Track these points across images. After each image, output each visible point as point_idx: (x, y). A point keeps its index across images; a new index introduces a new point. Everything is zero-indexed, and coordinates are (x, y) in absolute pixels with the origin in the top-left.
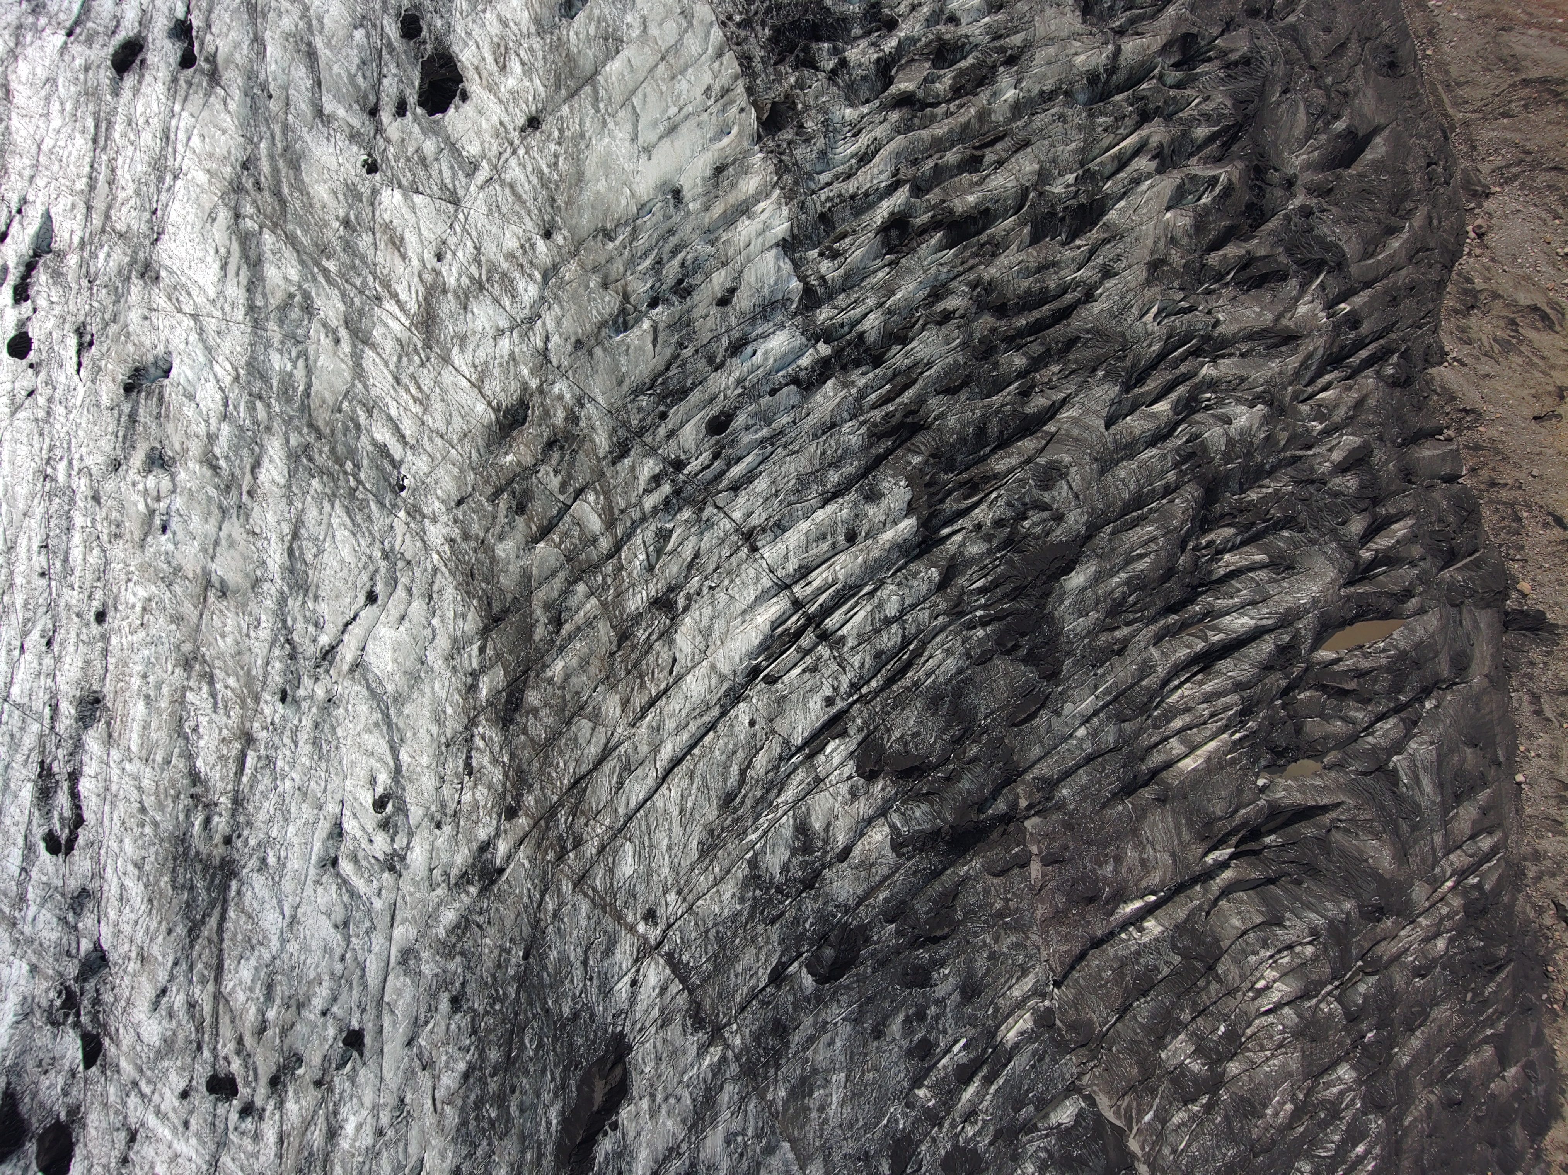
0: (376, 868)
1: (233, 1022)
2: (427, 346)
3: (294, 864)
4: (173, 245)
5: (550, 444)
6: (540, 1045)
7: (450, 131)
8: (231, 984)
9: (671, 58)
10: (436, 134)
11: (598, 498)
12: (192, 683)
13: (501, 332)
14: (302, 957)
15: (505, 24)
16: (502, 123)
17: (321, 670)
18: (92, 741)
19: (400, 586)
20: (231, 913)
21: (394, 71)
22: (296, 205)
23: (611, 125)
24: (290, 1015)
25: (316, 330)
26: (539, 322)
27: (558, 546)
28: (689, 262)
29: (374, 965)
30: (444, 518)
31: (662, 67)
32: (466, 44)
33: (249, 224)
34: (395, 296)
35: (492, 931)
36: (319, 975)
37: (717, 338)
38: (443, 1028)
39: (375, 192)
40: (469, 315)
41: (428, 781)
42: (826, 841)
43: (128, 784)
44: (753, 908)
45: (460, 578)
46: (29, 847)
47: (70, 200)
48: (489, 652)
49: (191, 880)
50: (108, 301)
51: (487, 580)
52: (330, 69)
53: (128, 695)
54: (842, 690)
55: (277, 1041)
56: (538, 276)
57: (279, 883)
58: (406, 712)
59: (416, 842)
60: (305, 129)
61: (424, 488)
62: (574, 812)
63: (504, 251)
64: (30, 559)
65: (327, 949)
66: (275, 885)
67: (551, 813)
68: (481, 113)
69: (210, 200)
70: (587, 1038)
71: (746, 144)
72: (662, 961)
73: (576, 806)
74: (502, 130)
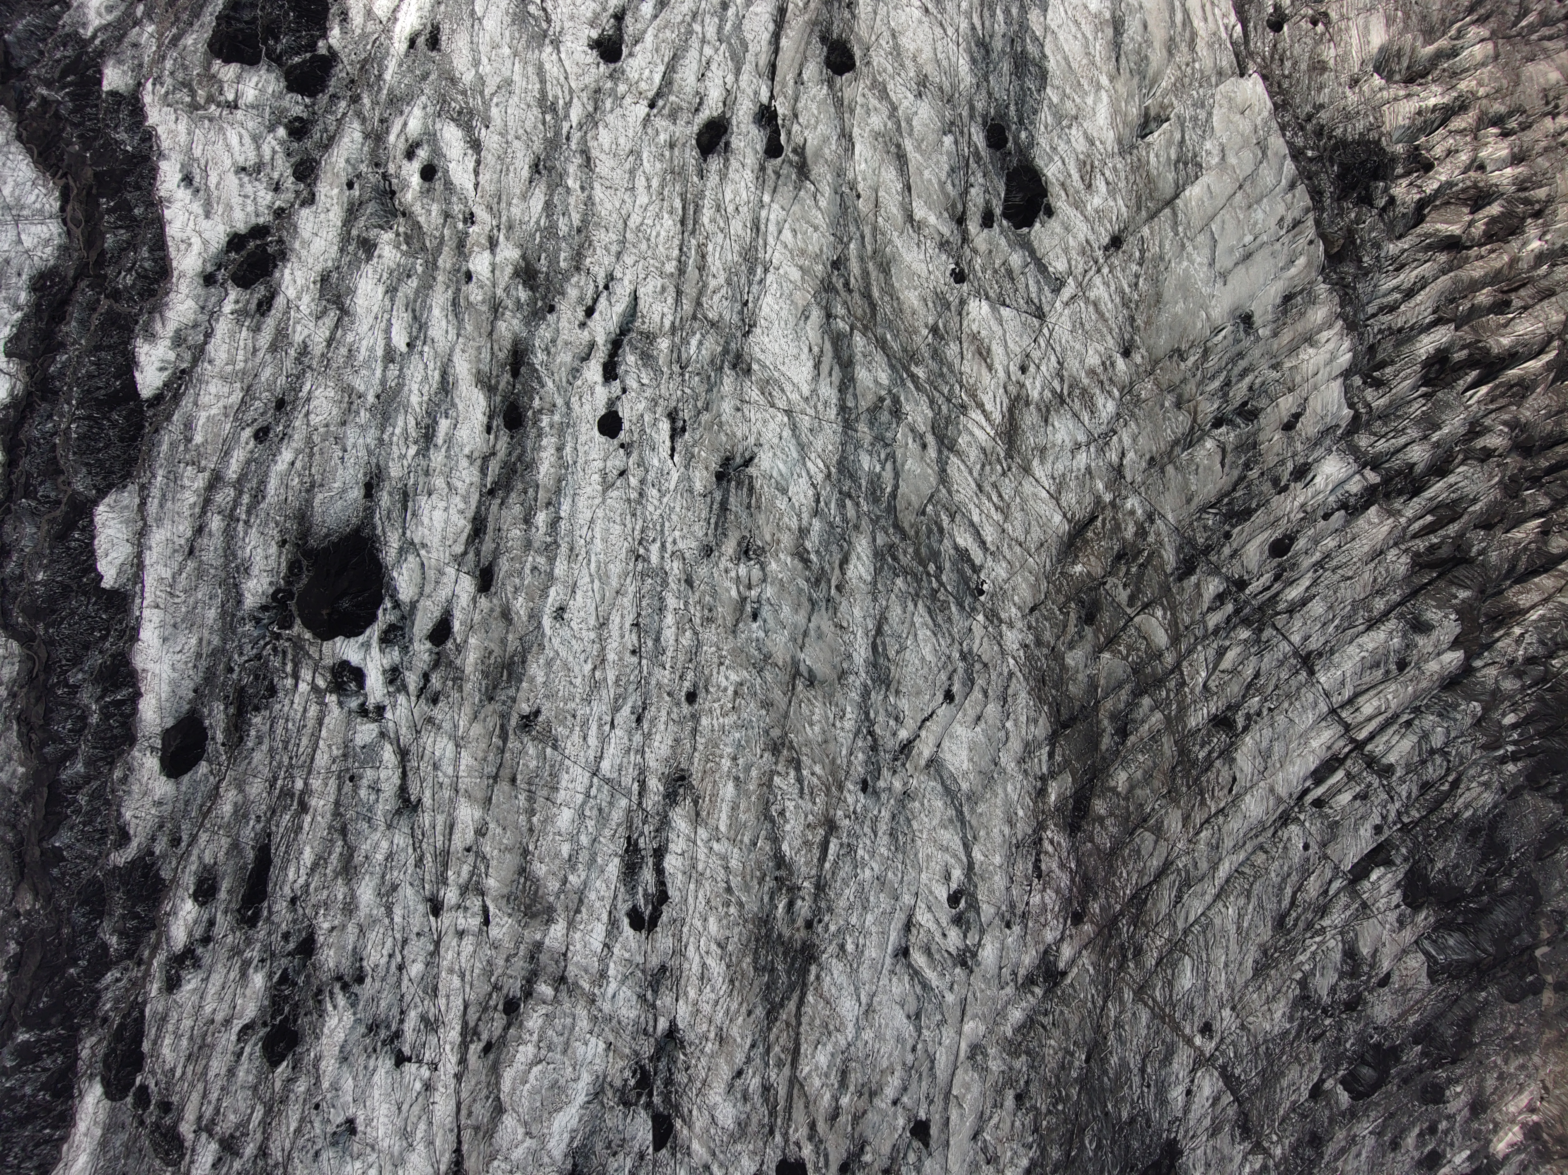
0: (949, 962)
1: (806, 1107)
2: (1009, 456)
3: (871, 952)
4: (766, 340)
5: (1119, 557)
6: (1099, 1146)
7: (1036, 244)
8: (807, 1069)
9: (1247, 187)
10: (1022, 247)
11: (1165, 614)
12: (780, 768)
13: (1078, 446)
14: (877, 1046)
15: (1092, 143)
16: (1087, 241)
17: (899, 763)
18: (680, 819)
19: (976, 688)
20: (810, 998)
21: (981, 180)
22: (886, 309)
23: (1190, 249)
24: (862, 1104)
25: (901, 433)
26: (1115, 438)
27: (1125, 658)
28: (1256, 386)
29: (944, 1058)
30: (1019, 624)
31: (1239, 195)
32: (1051, 160)
33: (842, 325)
34: (981, 406)
35: (1056, 1033)
36: (892, 1064)
37: (1283, 462)
38: (1009, 1124)
39: (963, 302)
40: (1050, 428)
41: (999, 881)
42: (1372, 966)
43: (715, 863)
44: (1301, 1026)
45: (1032, 683)
46: (613, 924)
47: (659, 282)
48: (1058, 758)
49: (772, 962)
50: (701, 389)
51: (1056, 687)
52: (921, 174)
53: (717, 775)
54: (1390, 819)
55: (849, 1128)
56: (1116, 393)
57: (857, 971)
58: (979, 811)
59: (987, 939)
60: (895, 234)
61: (1001, 593)
62: (1135, 921)
63: (1087, 366)
64: (622, 637)
65: (899, 1039)
66: (853, 972)
67: (1115, 920)
68: (1067, 229)
69: (803, 297)
70: (1143, 1142)
71: (1314, 274)
72: (1216, 1074)
73: (1138, 916)
74: (1088, 248)
